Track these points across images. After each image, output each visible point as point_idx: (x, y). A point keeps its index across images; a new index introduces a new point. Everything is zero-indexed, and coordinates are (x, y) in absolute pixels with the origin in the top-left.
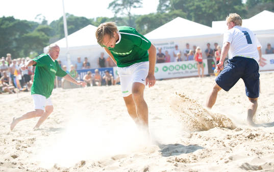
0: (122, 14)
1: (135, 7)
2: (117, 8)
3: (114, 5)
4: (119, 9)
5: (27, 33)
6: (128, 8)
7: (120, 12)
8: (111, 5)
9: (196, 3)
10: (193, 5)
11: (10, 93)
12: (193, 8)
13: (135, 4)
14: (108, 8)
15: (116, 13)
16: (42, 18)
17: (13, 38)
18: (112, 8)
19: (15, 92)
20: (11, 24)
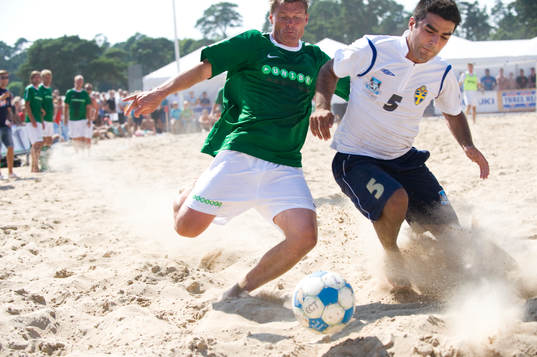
0: (213, 35)
1: (232, 26)
2: (207, 26)
3: (203, 23)
4: (211, 28)
5: (96, 58)
6: (223, 28)
7: (212, 32)
8: (199, 22)
9: (319, 23)
10: (315, 24)
11: (102, 139)
12: (314, 28)
13: (233, 22)
14: (196, 26)
15: (206, 33)
16: (103, 39)
17: (77, 65)
18: (200, 26)
19: (108, 138)
20: (76, 46)
